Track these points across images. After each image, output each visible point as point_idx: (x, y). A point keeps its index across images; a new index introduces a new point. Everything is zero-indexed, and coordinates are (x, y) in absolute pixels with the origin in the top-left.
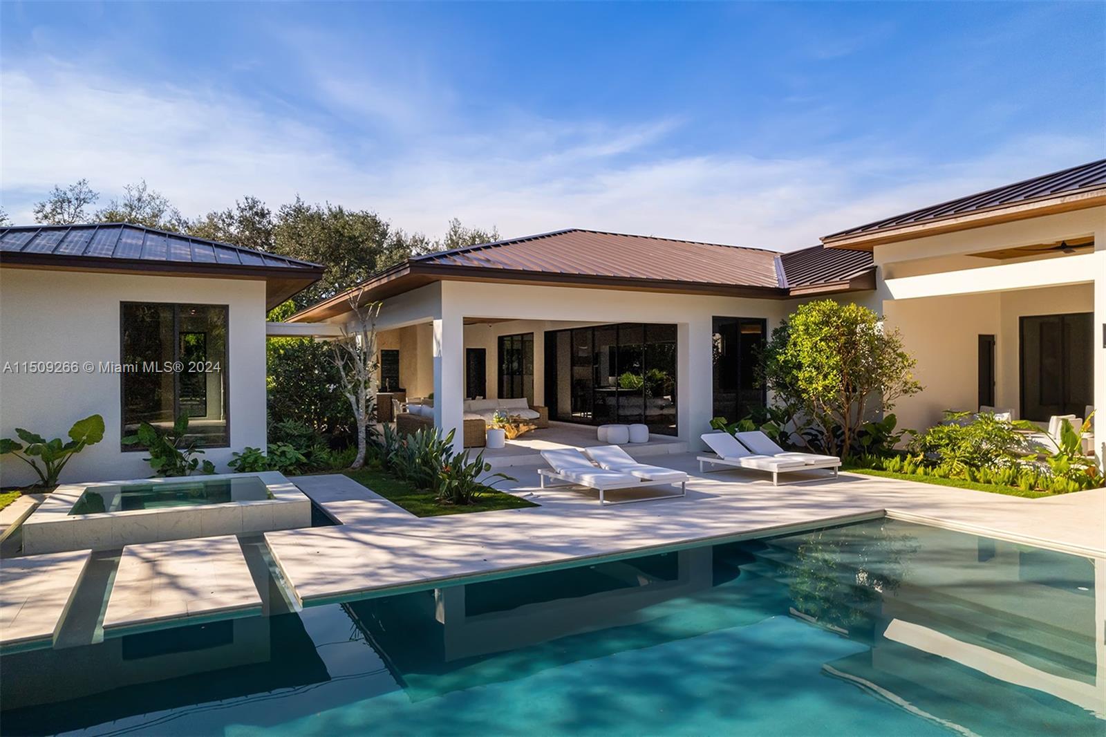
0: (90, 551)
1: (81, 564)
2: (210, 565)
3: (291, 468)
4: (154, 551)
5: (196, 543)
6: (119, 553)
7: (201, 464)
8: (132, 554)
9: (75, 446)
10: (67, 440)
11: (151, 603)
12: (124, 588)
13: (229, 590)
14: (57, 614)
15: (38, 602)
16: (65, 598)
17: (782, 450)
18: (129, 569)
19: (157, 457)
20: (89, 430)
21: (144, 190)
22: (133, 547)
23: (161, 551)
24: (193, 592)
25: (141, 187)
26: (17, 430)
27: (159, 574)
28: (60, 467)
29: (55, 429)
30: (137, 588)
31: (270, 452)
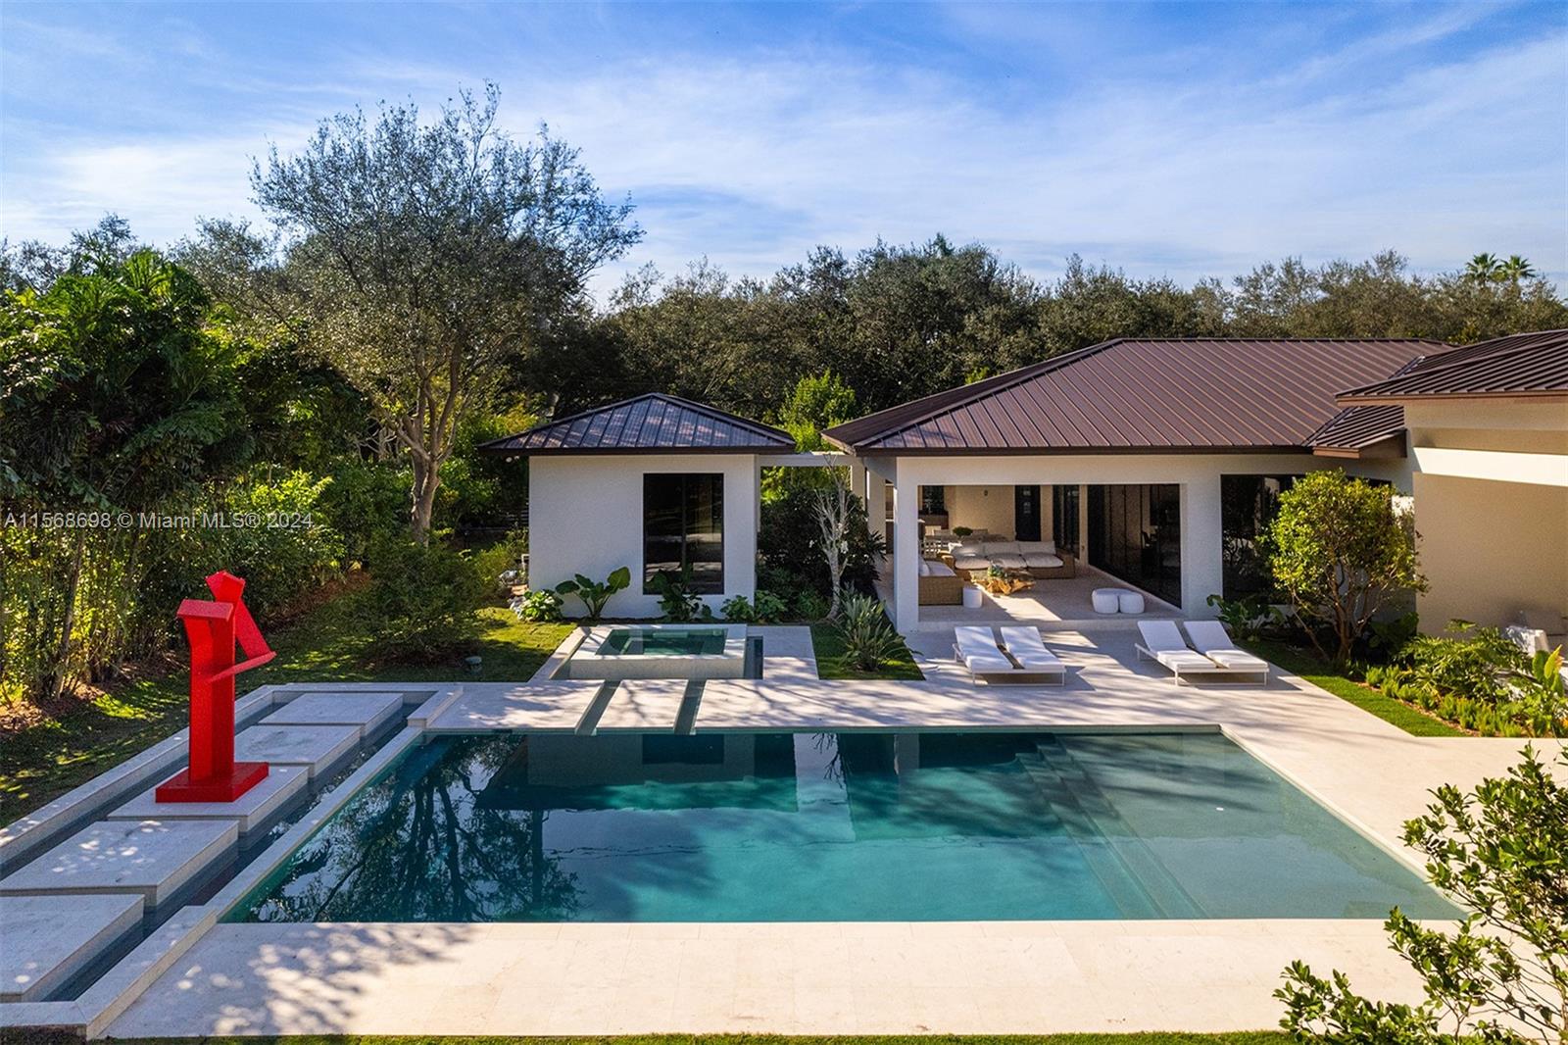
0: (602, 681)
1: (596, 690)
2: (661, 700)
3: (771, 616)
4: (636, 685)
5: (662, 683)
6: (617, 684)
7: (701, 607)
8: (625, 686)
9: (611, 590)
10: (606, 584)
11: (621, 719)
12: (612, 708)
13: (663, 717)
14: (578, 717)
15: (572, 709)
16: (584, 709)
17: (1232, 645)
18: (620, 696)
19: (667, 601)
20: (620, 579)
21: (705, 265)
22: (627, 682)
23: (640, 686)
24: (643, 716)
25: (703, 263)
26: (577, 576)
27: (632, 702)
28: (602, 605)
29: (600, 577)
30: (618, 709)
31: (756, 599)
